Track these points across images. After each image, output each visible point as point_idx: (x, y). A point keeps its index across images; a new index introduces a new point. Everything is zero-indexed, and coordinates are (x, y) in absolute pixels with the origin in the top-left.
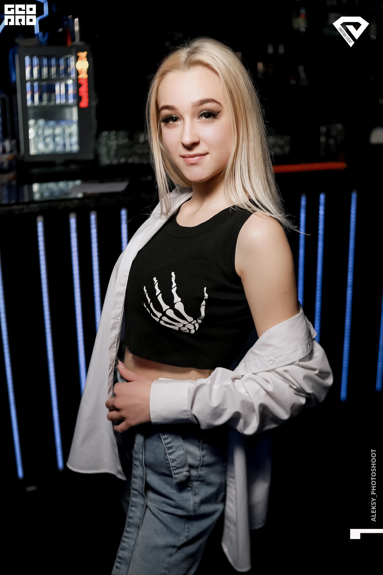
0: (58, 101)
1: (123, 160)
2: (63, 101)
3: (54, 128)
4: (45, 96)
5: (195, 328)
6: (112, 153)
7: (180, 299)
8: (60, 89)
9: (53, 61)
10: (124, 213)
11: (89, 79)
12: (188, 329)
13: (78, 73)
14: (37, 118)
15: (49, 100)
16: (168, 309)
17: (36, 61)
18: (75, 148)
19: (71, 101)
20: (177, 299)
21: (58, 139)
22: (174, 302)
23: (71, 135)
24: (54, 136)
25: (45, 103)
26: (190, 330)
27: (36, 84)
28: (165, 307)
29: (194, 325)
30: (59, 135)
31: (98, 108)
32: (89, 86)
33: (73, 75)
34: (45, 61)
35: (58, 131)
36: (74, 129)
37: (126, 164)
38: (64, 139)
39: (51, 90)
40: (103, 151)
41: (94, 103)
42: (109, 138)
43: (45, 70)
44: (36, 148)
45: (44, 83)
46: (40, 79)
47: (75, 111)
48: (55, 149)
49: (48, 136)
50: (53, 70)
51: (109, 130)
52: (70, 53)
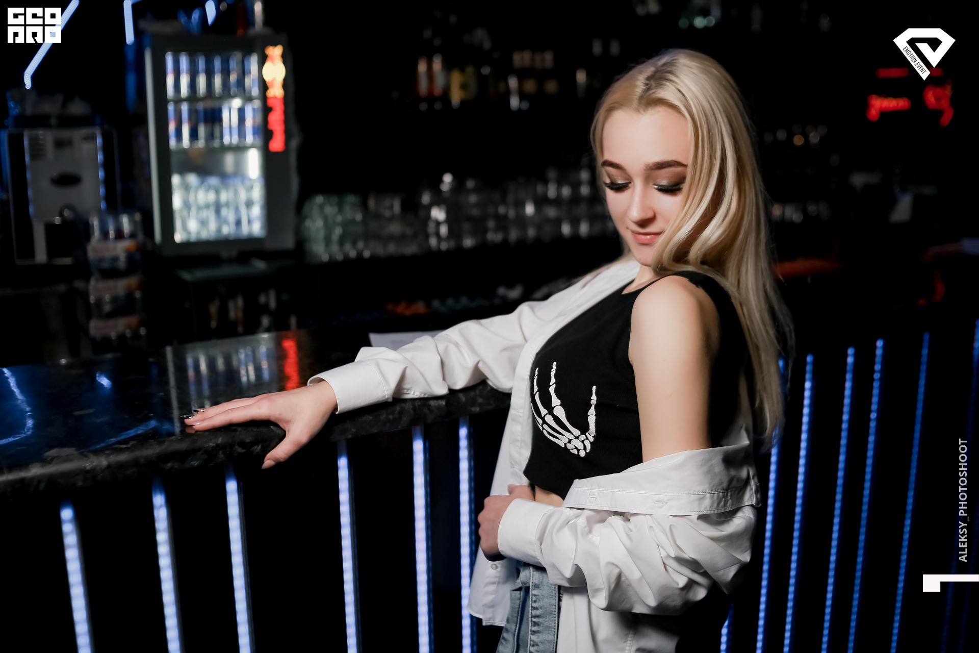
0: (227, 140)
1: (353, 253)
2: (235, 140)
3: (217, 190)
4: (202, 130)
5: (585, 449)
6: (335, 239)
7: (559, 402)
8: (230, 116)
9: (217, 64)
11: (285, 98)
12: (576, 448)
13: (265, 87)
14: (185, 171)
15: (210, 136)
16: (546, 414)
17: (184, 62)
18: (258, 228)
19: (251, 137)
20: (556, 401)
21: (225, 212)
22: (553, 406)
23: (249, 204)
24: (218, 207)
25: (201, 143)
26: (578, 450)
27: (185, 107)
28: (544, 411)
29: (582, 442)
30: (227, 205)
31: (302, 152)
32: (286, 112)
33: (256, 92)
34: (201, 63)
35: (225, 196)
38: (237, 211)
39: (214, 118)
41: (294, 144)
43: (202, 80)
44: (185, 227)
45: (201, 106)
46: (193, 97)
47: (255, 157)
48: (219, 232)
49: (207, 206)
50: (218, 81)
52: (249, 50)
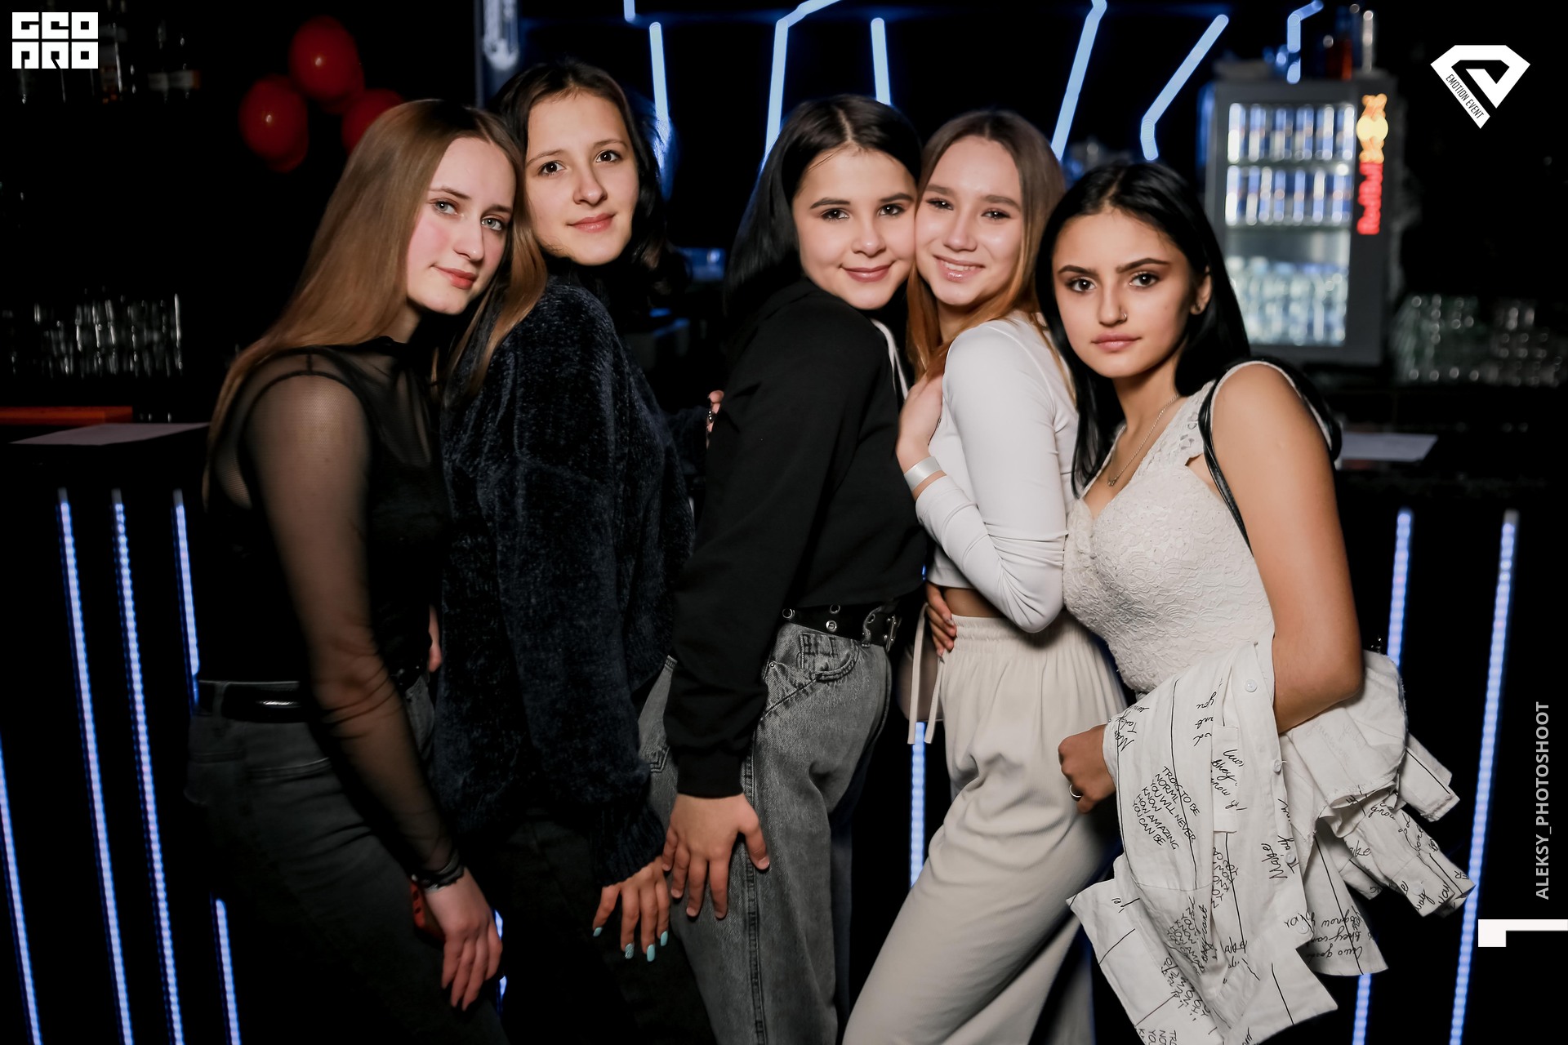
1: (1455, 373)
2: (1318, 217)
3: (1288, 281)
6: (1430, 352)
10: (1404, 521)
11: (1385, 164)
13: (1359, 148)
14: (1247, 254)
17: (1258, 117)
18: (1339, 335)
19: (1339, 216)
21: (1296, 309)
23: (1329, 303)
24: (1286, 302)
30: (1299, 299)
32: (1384, 183)
33: (1348, 153)
34: (1281, 119)
35: (1298, 288)
36: (1339, 286)
37: (1463, 383)
38: (1311, 309)
40: (1406, 344)
41: (1395, 225)
42: (1424, 312)
43: (1279, 140)
47: (1343, 243)
48: (1285, 333)
49: (1273, 300)
51: (1426, 291)
52: (1346, 98)
